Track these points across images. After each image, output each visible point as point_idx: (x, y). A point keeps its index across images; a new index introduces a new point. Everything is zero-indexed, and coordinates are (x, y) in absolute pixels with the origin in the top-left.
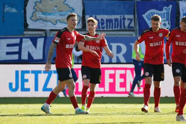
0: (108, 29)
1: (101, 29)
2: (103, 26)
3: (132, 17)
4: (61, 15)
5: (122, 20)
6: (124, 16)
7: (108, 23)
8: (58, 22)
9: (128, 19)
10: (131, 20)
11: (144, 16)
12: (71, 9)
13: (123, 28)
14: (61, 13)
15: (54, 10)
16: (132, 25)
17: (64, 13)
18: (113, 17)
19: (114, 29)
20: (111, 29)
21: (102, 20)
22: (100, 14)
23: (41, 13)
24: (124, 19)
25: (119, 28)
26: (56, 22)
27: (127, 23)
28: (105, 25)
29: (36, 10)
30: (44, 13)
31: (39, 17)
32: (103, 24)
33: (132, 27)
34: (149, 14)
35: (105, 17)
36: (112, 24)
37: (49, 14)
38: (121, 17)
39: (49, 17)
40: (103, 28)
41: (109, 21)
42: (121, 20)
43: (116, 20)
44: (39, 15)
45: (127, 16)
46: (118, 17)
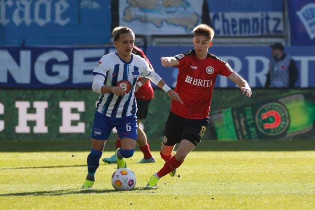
0: (243, 35)
1: (232, 34)
2: (235, 30)
3: (279, 15)
4: (168, 12)
5: (265, 21)
6: (267, 14)
7: (243, 26)
8: (164, 23)
9: (274, 19)
10: (278, 20)
11: (299, 14)
12: (184, 3)
13: (265, 33)
14: (169, 9)
15: (158, 5)
16: (280, 27)
17: (173, 9)
18: (250, 16)
19: (251, 34)
20: (247, 34)
21: (233, 20)
22: (229, 11)
23: (138, 9)
24: (268, 18)
25: (259, 33)
26: (162, 23)
27: (272, 24)
28: (238, 28)
29: (131, 5)
30: (143, 9)
31: (136, 15)
32: (234, 26)
33: (280, 32)
34: (307, 11)
35: (238, 16)
36: (249, 27)
37: (151, 11)
38: (262, 15)
39: (151, 16)
40: (235, 33)
41: (245, 21)
42: (262, 20)
43: (255, 20)
44: (135, 12)
45: (272, 15)
46: (258, 15)
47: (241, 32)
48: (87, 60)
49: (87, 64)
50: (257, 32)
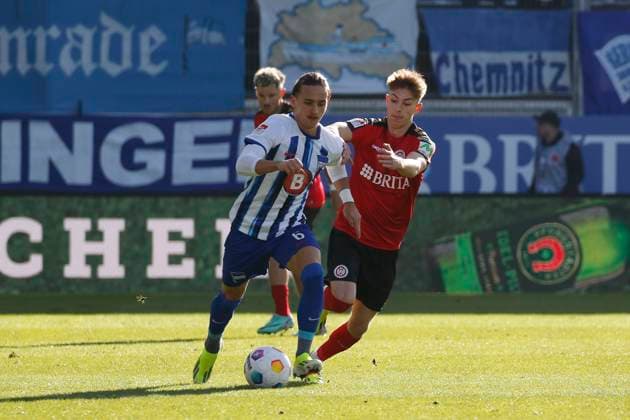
0: (493, 94)
1: (472, 94)
2: (478, 84)
3: (562, 57)
4: (354, 51)
5: (535, 69)
6: (539, 57)
7: (494, 77)
8: (345, 71)
9: (553, 65)
10: (560, 67)
11: (601, 55)
12: (384, 34)
13: (536, 90)
14: (354, 46)
15: (334, 37)
16: (565, 80)
17: (362, 46)
18: (507, 58)
19: (509, 93)
20: (501, 93)
21: (475, 66)
22: (469, 48)
23: (296, 45)
24: (540, 63)
25: (525, 91)
26: (340, 71)
27: (548, 75)
28: (484, 81)
29: (282, 37)
30: (304, 45)
31: (292, 57)
32: (476, 78)
33: (564, 88)
34: (614, 49)
35: (484, 58)
36: (506, 79)
37: (321, 48)
38: (531, 57)
39: (320, 57)
40: (479, 90)
41: (497, 69)
42: (530, 67)
43: (517, 66)
44: (290, 50)
45: (549, 56)
46: (522, 57)
47: (490, 90)
48: (200, 141)
49: (199, 147)
50: (521, 88)
